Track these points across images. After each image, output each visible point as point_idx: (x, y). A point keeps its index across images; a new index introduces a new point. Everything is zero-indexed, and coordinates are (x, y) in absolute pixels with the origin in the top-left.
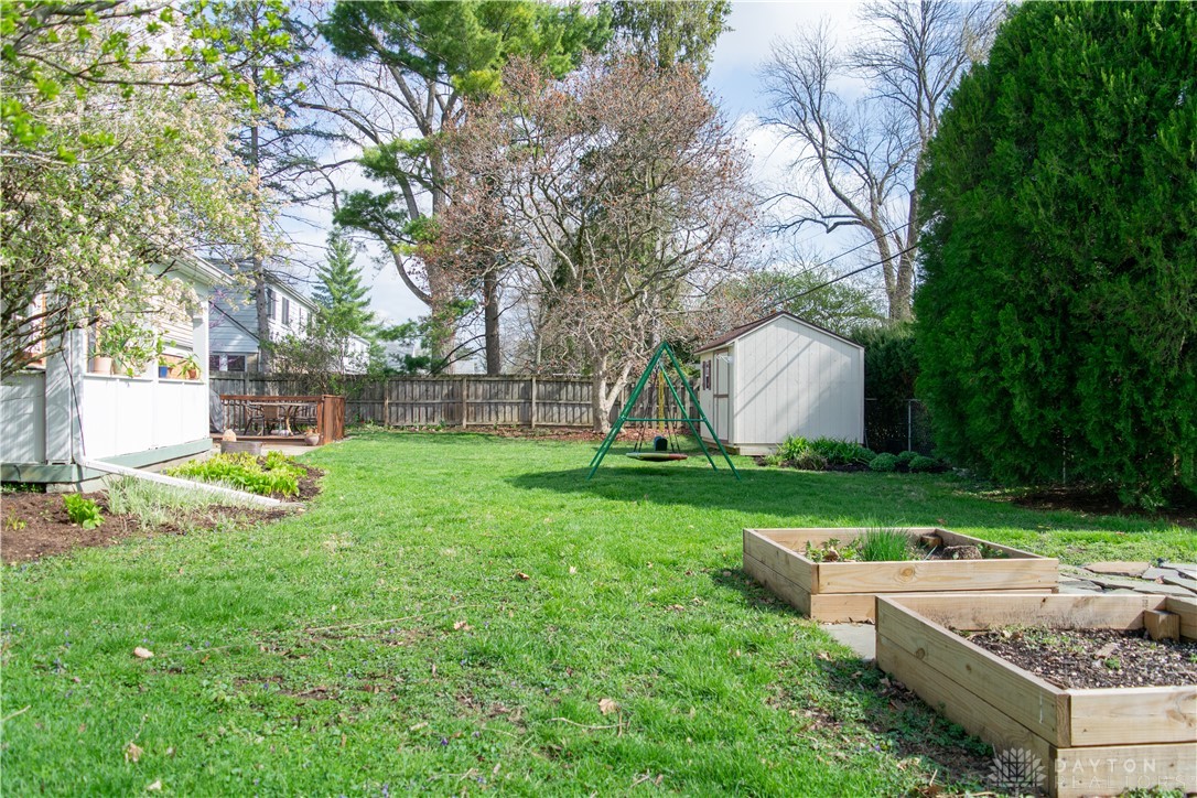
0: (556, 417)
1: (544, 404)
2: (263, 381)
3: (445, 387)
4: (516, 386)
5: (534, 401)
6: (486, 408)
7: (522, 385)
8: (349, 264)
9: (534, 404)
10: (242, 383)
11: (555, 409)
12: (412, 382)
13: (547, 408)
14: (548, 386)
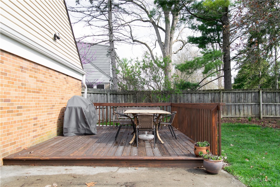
0: (274, 112)
1: (267, 105)
2: (116, 94)
3: (210, 96)
4: (250, 95)
5: (261, 103)
6: (233, 107)
7: (253, 94)
8: (127, 64)
9: (261, 106)
10: (106, 95)
11: (273, 108)
12: (192, 94)
13: (268, 107)
14: (268, 95)
